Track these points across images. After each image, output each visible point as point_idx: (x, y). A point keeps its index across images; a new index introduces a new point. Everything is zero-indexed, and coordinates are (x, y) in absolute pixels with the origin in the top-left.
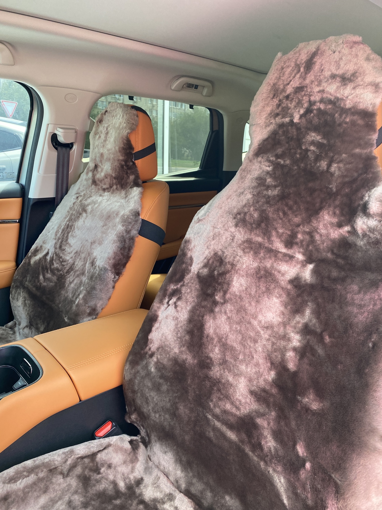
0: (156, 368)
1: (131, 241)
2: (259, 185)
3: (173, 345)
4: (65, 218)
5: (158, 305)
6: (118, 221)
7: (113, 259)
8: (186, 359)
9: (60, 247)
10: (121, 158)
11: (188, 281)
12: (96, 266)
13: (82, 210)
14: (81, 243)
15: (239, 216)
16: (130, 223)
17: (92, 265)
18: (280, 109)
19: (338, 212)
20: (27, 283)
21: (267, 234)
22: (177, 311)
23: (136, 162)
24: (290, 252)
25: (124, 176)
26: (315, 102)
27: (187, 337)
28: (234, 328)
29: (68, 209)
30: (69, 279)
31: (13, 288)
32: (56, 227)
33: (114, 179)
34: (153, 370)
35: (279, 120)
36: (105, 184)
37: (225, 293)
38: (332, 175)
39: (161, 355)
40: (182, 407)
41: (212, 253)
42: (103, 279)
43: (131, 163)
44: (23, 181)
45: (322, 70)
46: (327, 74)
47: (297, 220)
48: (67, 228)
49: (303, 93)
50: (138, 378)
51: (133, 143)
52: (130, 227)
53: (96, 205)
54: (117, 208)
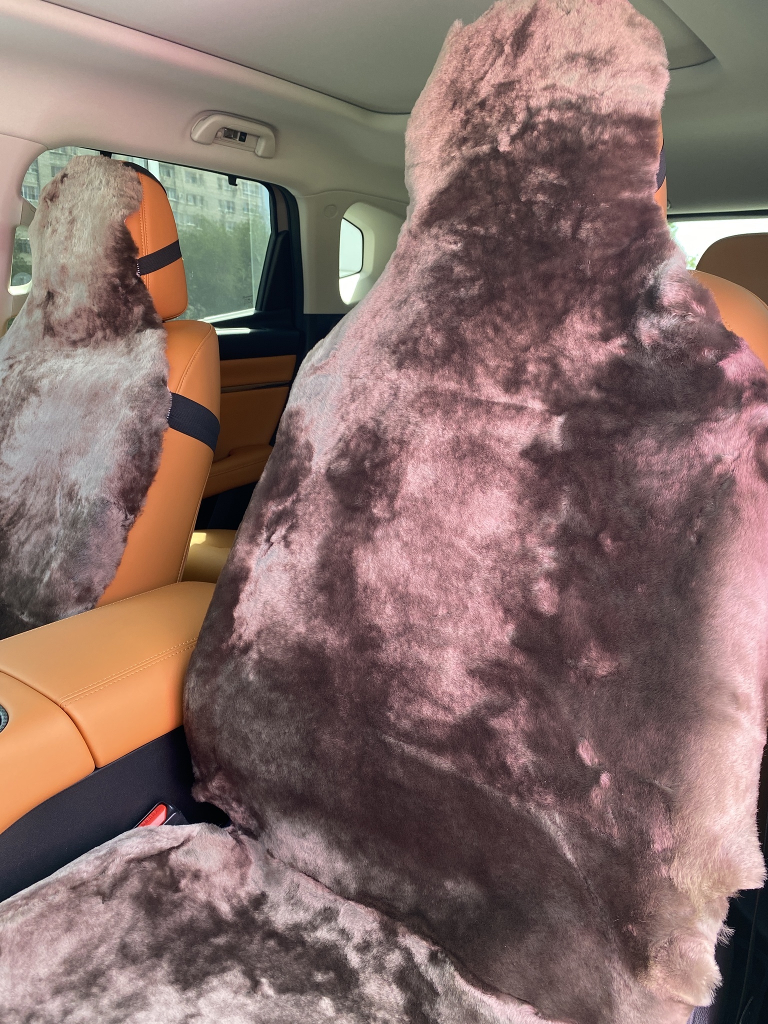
0: (259, 672)
1: (155, 438)
2: (439, 281)
3: (290, 619)
5: (247, 547)
6: (119, 401)
7: (119, 479)
8: (325, 641)
10: (111, 270)
11: (309, 489)
12: (80, 500)
13: (26, 390)
14: (36, 459)
15: (403, 348)
16: (148, 401)
17: (71, 500)
18: (469, 128)
19: (599, 314)
21: (465, 373)
22: (293, 553)
23: (144, 278)
24: (516, 400)
25: (120, 310)
26: (539, 111)
27: (321, 599)
28: (420, 562)
30: (16, 536)
33: (96, 319)
34: (251, 677)
35: (467, 151)
36: (76, 331)
37: (392, 498)
38: (583, 244)
39: (265, 645)
40: (326, 737)
41: (354, 427)
42: (101, 524)
43: (134, 281)
45: (549, 48)
46: (558, 53)
47: (522, 339)
49: (514, 94)
50: (220, 701)
51: (135, 237)
52: (148, 410)
53: (60, 377)
54: (111, 375)
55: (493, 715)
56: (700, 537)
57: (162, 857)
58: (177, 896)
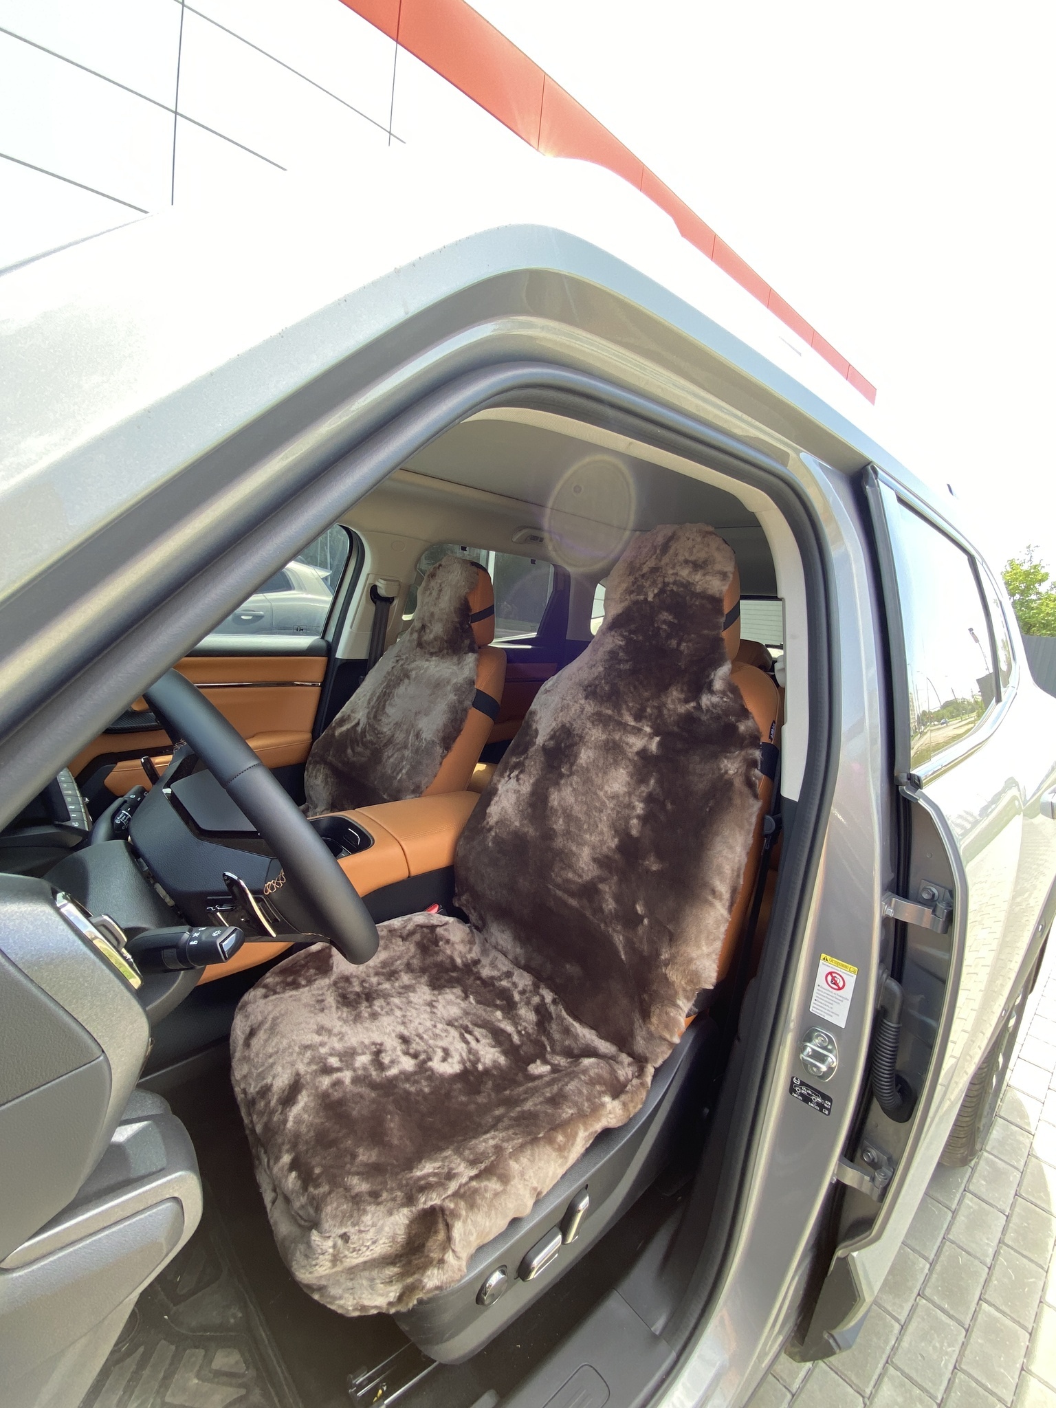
0: (493, 843)
1: (464, 712)
2: (612, 658)
3: (513, 818)
4: (381, 684)
5: (498, 778)
6: (449, 690)
7: (442, 731)
8: (528, 832)
9: (375, 717)
10: (456, 620)
11: (533, 753)
12: (422, 739)
13: (403, 675)
14: (403, 713)
15: (589, 688)
16: (464, 692)
17: (417, 738)
18: (635, 586)
19: (685, 689)
20: (330, 758)
21: (617, 707)
22: (519, 784)
23: (473, 625)
24: (639, 725)
25: (457, 640)
26: (668, 584)
27: (529, 810)
28: (580, 800)
29: (384, 673)
30: (387, 752)
31: (310, 764)
32: (369, 694)
33: (444, 643)
34: (490, 844)
35: (634, 597)
36: (433, 648)
37: (572, 765)
38: (682, 653)
39: (499, 829)
40: (521, 881)
41: (560, 725)
42: (430, 753)
43: (467, 626)
44: (330, 637)
45: (677, 555)
46: (681, 558)
47: (646, 694)
48: (384, 695)
49: (658, 574)
50: (473, 854)
51: (471, 604)
52: (463, 697)
53: (422, 671)
54: (447, 675)
55: (601, 882)
56: (710, 809)
57: (432, 928)
58: (437, 949)
